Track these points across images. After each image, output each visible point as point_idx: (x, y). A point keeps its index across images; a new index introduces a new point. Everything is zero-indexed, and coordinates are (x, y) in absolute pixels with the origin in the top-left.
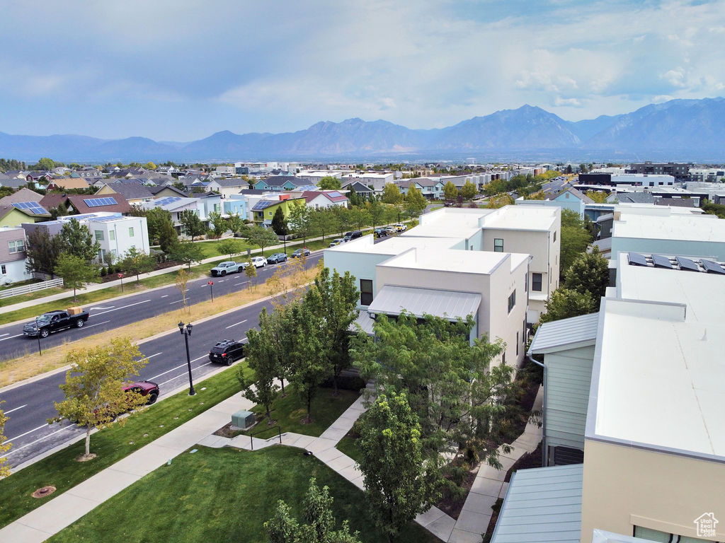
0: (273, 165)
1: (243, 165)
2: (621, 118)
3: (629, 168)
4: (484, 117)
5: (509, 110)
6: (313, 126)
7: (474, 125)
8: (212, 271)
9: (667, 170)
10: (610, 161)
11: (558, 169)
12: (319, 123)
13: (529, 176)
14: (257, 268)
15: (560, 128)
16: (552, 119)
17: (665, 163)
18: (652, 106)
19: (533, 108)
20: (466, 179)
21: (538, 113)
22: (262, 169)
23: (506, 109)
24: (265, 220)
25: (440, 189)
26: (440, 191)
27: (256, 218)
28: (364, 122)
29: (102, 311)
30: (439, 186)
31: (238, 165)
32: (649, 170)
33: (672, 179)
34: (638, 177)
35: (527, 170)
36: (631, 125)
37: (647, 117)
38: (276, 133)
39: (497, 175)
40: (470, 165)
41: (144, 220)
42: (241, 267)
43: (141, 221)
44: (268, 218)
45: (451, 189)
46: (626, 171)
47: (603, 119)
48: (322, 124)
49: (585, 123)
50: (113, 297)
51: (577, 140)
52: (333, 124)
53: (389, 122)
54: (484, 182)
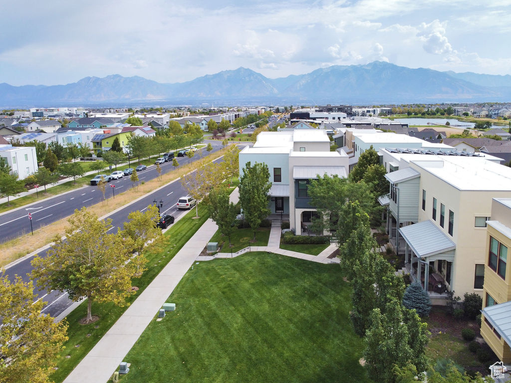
0: (64, 110)
1: (37, 110)
2: (303, 76)
3: (318, 109)
4: (213, 75)
5: (230, 71)
6: (81, 80)
7: (206, 80)
8: (92, 182)
9: (340, 109)
10: (303, 104)
11: (271, 110)
12: (86, 78)
13: (256, 115)
14: (119, 178)
15: (264, 82)
16: (259, 77)
17: (338, 105)
18: (321, 69)
19: (246, 69)
20: (221, 117)
21: (250, 73)
22: (55, 113)
23: (228, 70)
24: (103, 147)
25: (204, 125)
26: (204, 126)
27: (95, 146)
28: (122, 77)
29: (37, 210)
30: (204, 122)
31: (33, 110)
32: (330, 110)
33: (345, 115)
34: (325, 114)
35: (253, 111)
36: (309, 81)
37: (319, 77)
38: (49, 85)
39: (238, 114)
40: (212, 108)
41: (34, 148)
42: (110, 178)
43: (32, 150)
44: (106, 146)
45: (213, 124)
46: (316, 111)
47: (291, 77)
48: (89, 78)
49: (280, 80)
50: (34, 202)
51: (276, 91)
52: (98, 79)
53: (142, 78)
54: (231, 119)
